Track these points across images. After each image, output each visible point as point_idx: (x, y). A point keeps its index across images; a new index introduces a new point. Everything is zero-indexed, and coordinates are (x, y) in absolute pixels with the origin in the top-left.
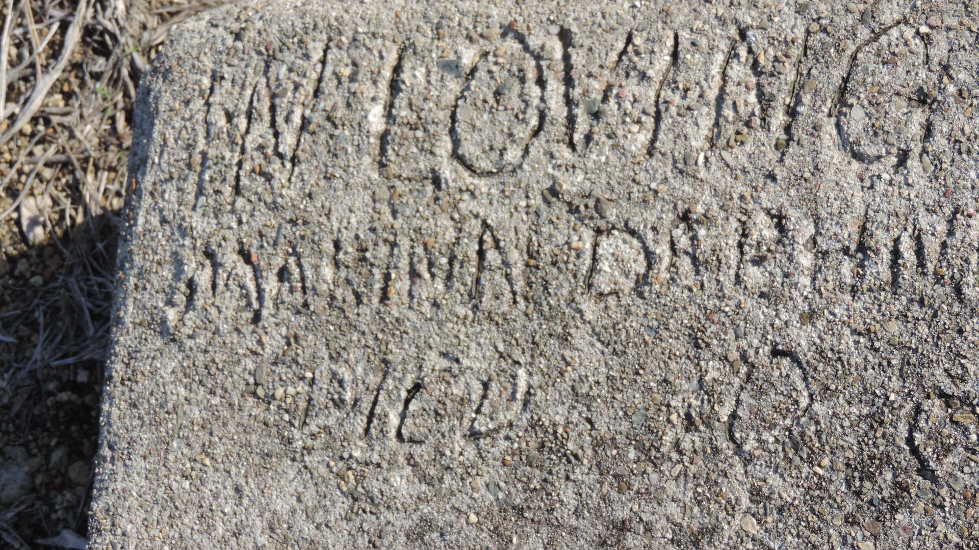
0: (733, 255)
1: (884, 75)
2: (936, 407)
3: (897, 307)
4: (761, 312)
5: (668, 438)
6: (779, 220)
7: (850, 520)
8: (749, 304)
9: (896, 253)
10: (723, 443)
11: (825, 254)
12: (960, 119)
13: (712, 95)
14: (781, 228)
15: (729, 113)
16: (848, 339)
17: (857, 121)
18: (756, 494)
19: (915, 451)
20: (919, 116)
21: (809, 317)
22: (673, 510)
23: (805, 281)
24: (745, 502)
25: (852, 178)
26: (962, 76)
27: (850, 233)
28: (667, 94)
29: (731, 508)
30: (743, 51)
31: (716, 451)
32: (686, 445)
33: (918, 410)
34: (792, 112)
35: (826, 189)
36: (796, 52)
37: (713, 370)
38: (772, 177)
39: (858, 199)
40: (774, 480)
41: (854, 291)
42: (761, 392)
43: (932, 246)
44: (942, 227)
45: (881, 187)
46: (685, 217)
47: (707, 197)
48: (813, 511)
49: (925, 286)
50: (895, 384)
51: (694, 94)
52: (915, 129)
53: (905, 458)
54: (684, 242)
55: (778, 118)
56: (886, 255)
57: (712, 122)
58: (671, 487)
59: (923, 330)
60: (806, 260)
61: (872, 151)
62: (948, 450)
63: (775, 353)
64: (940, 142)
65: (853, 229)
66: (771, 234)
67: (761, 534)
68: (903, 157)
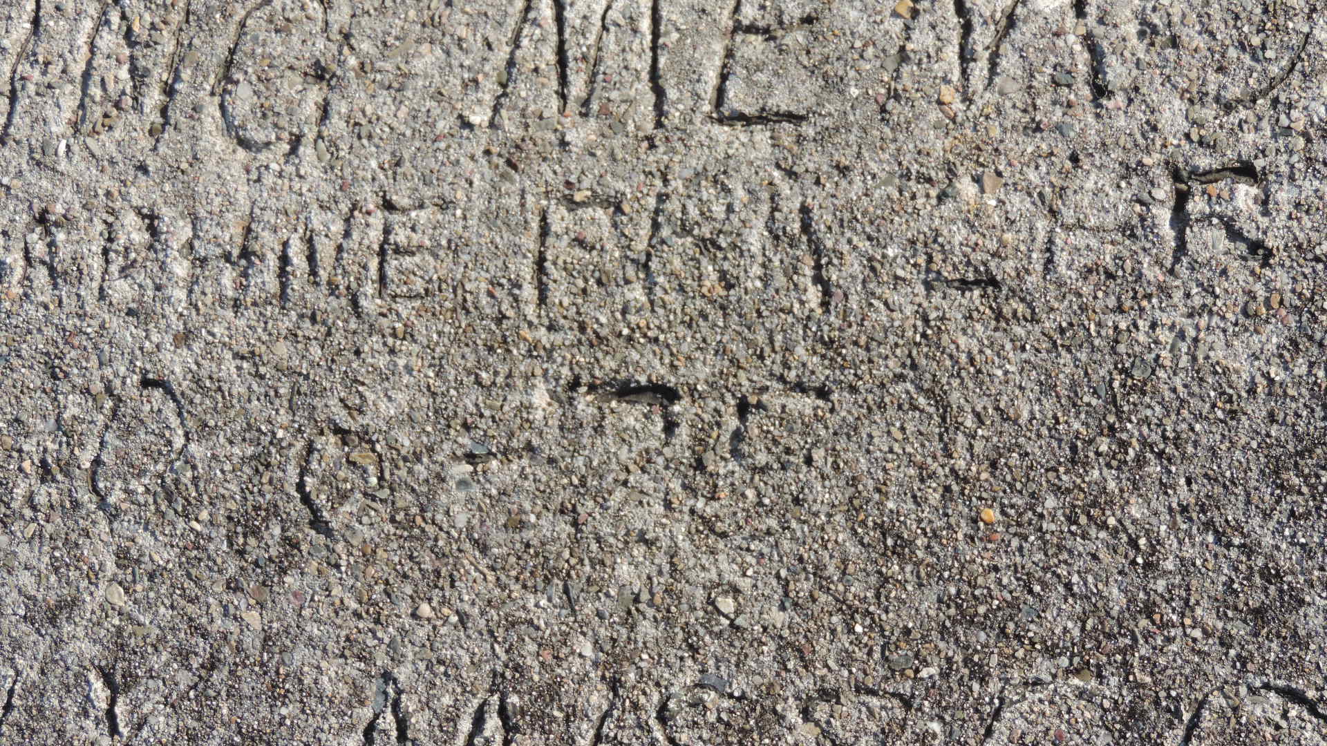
0: (96, 263)
1: (276, 45)
2: (329, 445)
3: (286, 324)
4: (127, 333)
5: (20, 491)
6: (151, 220)
7: (233, 586)
8: (114, 323)
9: (284, 259)
10: (85, 496)
11: (204, 261)
12: (361, 98)
13: (77, 70)
14: (153, 231)
15: (96, 92)
16: (230, 365)
17: (243, 99)
18: (123, 557)
19: (306, 499)
20: (315, 94)
21: (184, 338)
22: (26, 579)
23: (180, 294)
24: (111, 567)
25: (237, 170)
26: (365, 46)
27: (232, 235)
28: (24, 68)
29: (93, 576)
30: (115, 18)
31: (76, 505)
32: (42, 499)
33: (310, 448)
34: (169, 91)
35: (205, 184)
36: (176, 18)
37: (73, 406)
38: (143, 168)
39: (242, 195)
40: (145, 539)
41: (236, 305)
42: (129, 431)
43: (325, 250)
44: (337, 227)
45: (269, 179)
46: (42, 219)
47: (68, 194)
48: (189, 575)
49: (319, 299)
50: (284, 417)
51: (55, 69)
52: (310, 109)
53: (295, 508)
54: (39, 249)
55: (153, 98)
56: (272, 261)
57: (77, 103)
58: (24, 552)
59: (316, 351)
60: (181, 268)
61: (259, 136)
62: (344, 496)
63: (146, 383)
64: (337, 125)
65: (236, 231)
66: (140, 237)
67: (129, 607)
68: (296, 141)
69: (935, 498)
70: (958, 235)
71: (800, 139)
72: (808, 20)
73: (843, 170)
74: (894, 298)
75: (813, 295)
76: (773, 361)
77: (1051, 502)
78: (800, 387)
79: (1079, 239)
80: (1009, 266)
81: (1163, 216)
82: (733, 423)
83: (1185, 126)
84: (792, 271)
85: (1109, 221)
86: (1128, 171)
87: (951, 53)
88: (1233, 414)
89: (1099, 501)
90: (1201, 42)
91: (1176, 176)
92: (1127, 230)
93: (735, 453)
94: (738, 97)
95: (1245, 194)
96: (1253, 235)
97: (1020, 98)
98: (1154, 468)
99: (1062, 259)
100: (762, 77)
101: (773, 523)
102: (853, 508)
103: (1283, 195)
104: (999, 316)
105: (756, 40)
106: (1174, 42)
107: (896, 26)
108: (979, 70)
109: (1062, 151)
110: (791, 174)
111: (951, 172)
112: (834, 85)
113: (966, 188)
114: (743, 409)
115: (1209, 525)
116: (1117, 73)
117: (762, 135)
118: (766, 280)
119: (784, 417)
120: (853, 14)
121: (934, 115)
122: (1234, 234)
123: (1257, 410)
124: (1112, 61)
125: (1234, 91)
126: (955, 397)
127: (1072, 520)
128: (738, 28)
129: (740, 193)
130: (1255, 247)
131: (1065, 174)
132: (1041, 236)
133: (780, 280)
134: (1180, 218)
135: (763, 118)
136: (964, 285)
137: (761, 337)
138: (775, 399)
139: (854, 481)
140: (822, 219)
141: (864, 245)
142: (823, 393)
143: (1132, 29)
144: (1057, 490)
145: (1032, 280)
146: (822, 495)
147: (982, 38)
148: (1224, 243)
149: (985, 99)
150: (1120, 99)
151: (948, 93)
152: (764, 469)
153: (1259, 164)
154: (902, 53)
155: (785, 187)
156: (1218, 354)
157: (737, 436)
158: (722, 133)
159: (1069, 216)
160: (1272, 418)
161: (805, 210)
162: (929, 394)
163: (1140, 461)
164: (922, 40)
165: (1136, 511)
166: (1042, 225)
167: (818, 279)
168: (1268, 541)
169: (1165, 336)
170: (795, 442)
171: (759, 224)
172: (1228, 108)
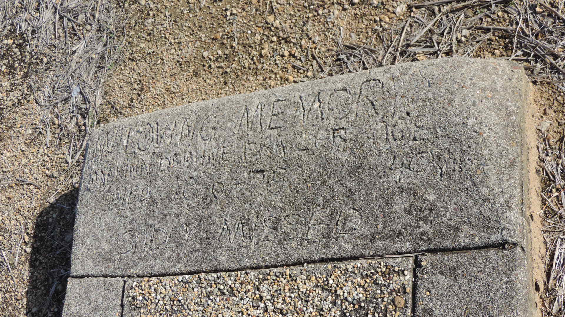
0: (183, 160)
1: (208, 125)
2: (216, 184)
3: (210, 166)
4: (187, 170)
5: (173, 197)
6: (191, 153)
7: (203, 208)
8: (186, 169)
9: (209, 157)
10: (182, 196)
11: (198, 158)
12: (220, 131)
13: (181, 132)
14: (191, 154)
15: (183, 134)
16: (202, 174)
17: (204, 133)
18: (188, 205)
19: (213, 193)
20: (214, 131)
21: (195, 170)
22: (174, 210)
23: (195, 164)
24: (186, 207)
25: (203, 144)
26: (221, 123)
27: (202, 154)
28: (173, 132)
29: (184, 209)
30: (186, 123)
31: (181, 198)
32: (176, 198)
33: (214, 185)
34: (193, 133)
35: (198, 147)
36: (194, 122)
37: (180, 183)
38: (189, 145)
39: (203, 147)
40: (191, 202)
41: (203, 164)
42: (188, 186)
43: (215, 154)
44: (216, 151)
45: (207, 145)
46: (176, 155)
47: (179, 150)
48: (197, 207)
49: (214, 162)
50: (210, 181)
51: (178, 132)
52: (213, 134)
53: (212, 195)
54: (175, 159)
55: (191, 134)
56: (208, 157)
57: (181, 136)
58: (174, 206)
59: (214, 170)
60: (195, 160)
61: (205, 138)
62: (218, 192)
63: (190, 178)
64: (216, 135)
65: (203, 153)
66: (189, 155)
67: (189, 213)
68: (211, 138)
69: (302, 183)
70: (303, 142)
71: (281, 130)
72: (282, 113)
73: (287, 134)
74: (294, 153)
75: (283, 154)
76: (278, 165)
77: (318, 182)
78: (282, 168)
79: (319, 141)
80: (310, 146)
81: (331, 136)
82: (273, 175)
83: (334, 122)
84: (280, 150)
85: (324, 138)
86: (326, 130)
87: (302, 115)
88: (343, 166)
89: (325, 181)
90: (336, 110)
91: (333, 130)
92: (326, 139)
93: (273, 180)
94: (272, 125)
95: (342, 132)
96: (344, 138)
97: (311, 121)
98: (332, 175)
99: (317, 144)
100: (275, 122)
101: (279, 190)
102: (290, 186)
103: (348, 131)
104: (309, 154)
105: (275, 117)
106: (333, 110)
107: (294, 112)
108: (306, 117)
109: (317, 128)
110: (279, 136)
111: (302, 133)
112: (285, 122)
113: (304, 135)
114: (274, 172)
115: (341, 184)
116: (325, 116)
117: (275, 130)
118: (276, 152)
119: (280, 173)
120: (288, 111)
121: (300, 125)
122: (341, 138)
123: (346, 165)
124: (324, 114)
125: (341, 117)
126: (304, 167)
127: (321, 185)
128: (273, 115)
129: (272, 140)
130: (344, 140)
131: (317, 132)
132: (314, 141)
133: (278, 152)
134: (334, 137)
135: (276, 128)
136: (304, 150)
137: (276, 161)
138: (278, 171)
139: (290, 182)
140: (284, 142)
141: (290, 145)
142: (285, 169)
143: (327, 109)
144: (319, 180)
145: (313, 148)
146: (286, 185)
147: (306, 113)
148: (340, 139)
149: (306, 122)
150: (325, 120)
151: (301, 121)
152: (277, 182)
153: (344, 127)
154: (295, 117)
155: (279, 138)
156: (340, 157)
157: (273, 177)
158: (270, 131)
159: (318, 138)
160: (348, 166)
161: (281, 141)
162: (300, 167)
163: (330, 174)
164: (298, 114)
165: (330, 182)
166: (314, 140)
167: (284, 151)
168: (349, 185)
169: (332, 155)
170: (282, 177)
171: (275, 144)
172: (340, 119)
